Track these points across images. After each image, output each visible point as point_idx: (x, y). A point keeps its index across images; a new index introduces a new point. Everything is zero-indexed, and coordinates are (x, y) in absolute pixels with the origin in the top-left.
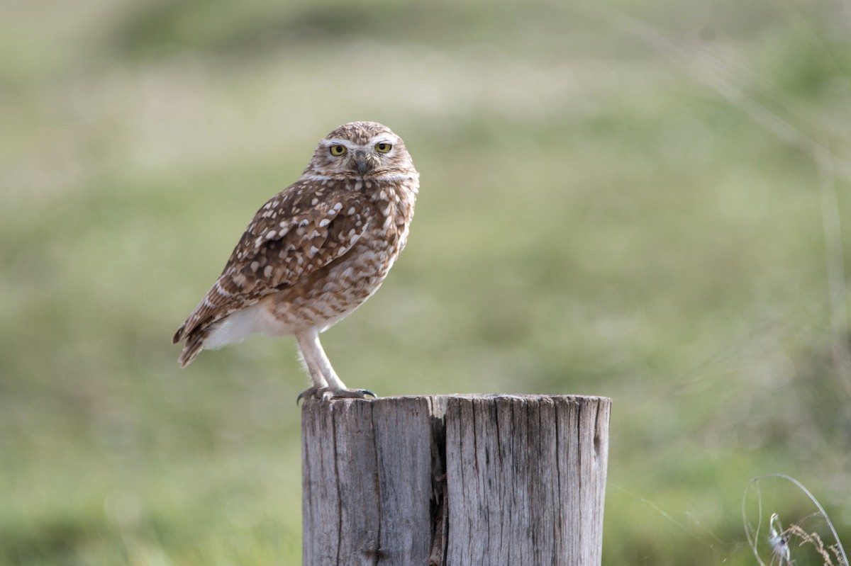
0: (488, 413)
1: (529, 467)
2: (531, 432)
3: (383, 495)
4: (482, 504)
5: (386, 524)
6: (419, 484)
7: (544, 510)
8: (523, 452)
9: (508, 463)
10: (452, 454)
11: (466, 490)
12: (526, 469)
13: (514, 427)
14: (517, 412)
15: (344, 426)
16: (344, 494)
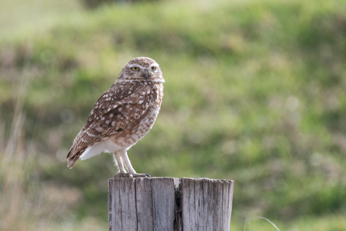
0: (200, 185)
1: (213, 208)
2: (215, 194)
3: (155, 218)
4: (196, 223)
5: (156, 230)
6: (169, 214)
7: (217, 226)
8: (211, 202)
9: (206, 206)
10: (186, 201)
11: (190, 217)
12: (212, 209)
13: (209, 191)
14: (210, 185)
15: (140, 188)
16: (139, 217)
